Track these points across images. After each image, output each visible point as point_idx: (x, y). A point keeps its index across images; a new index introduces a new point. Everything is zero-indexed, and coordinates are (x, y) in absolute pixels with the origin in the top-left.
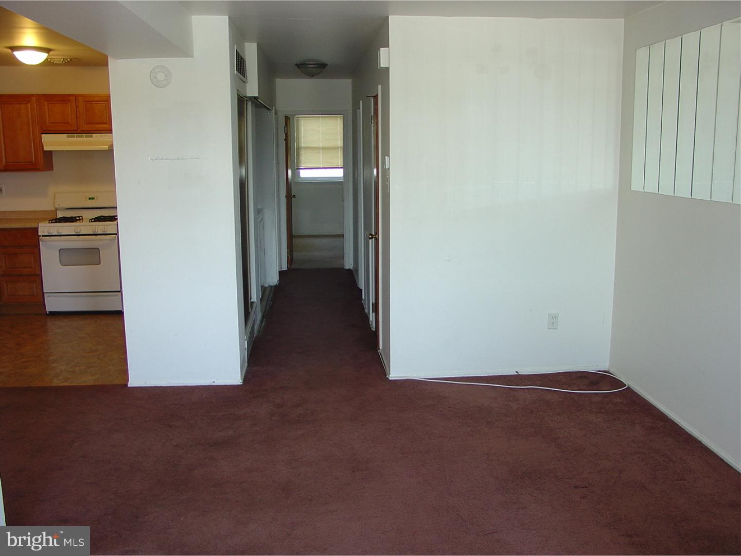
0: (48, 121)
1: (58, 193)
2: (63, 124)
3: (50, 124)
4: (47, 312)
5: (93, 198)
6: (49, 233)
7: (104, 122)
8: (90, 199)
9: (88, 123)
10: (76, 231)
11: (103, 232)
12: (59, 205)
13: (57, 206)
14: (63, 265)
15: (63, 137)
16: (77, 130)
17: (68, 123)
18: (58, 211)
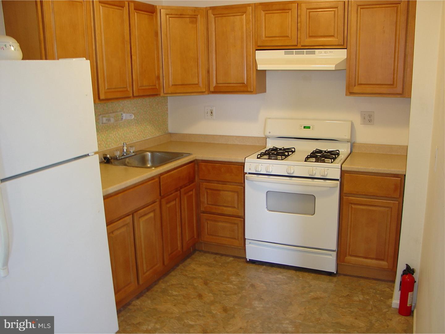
0: (264, 36)
1: (269, 118)
2: (281, 38)
3: (267, 39)
4: (247, 259)
5: (309, 128)
6: (256, 171)
7: (331, 34)
8: (304, 127)
9: (310, 37)
10: (289, 172)
11: (322, 176)
12: (270, 133)
13: (267, 134)
14: (270, 211)
15: (280, 54)
16: (297, 46)
17: (288, 37)
18: (268, 139)
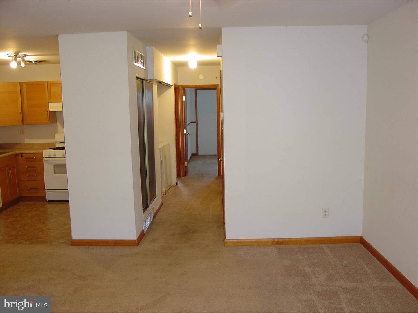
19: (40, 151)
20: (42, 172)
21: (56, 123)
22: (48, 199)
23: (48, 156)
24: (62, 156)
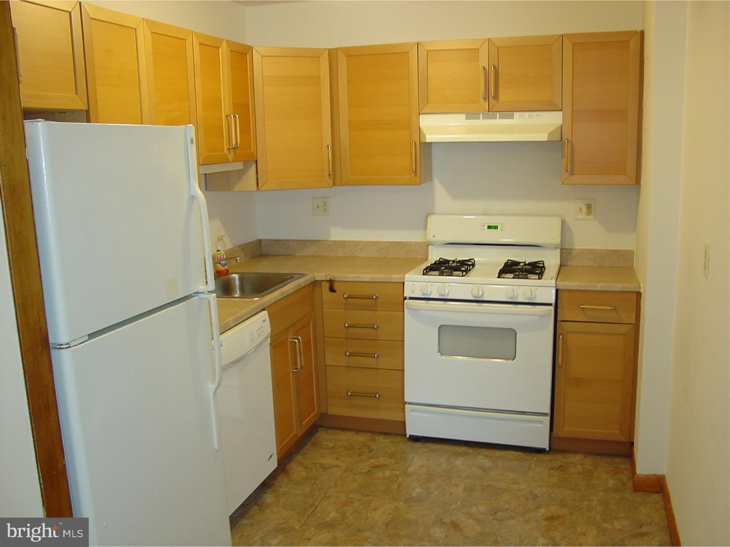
19: (395, 277)
20: (398, 344)
21: (432, 180)
22: (410, 431)
23: (420, 296)
24: (472, 298)
